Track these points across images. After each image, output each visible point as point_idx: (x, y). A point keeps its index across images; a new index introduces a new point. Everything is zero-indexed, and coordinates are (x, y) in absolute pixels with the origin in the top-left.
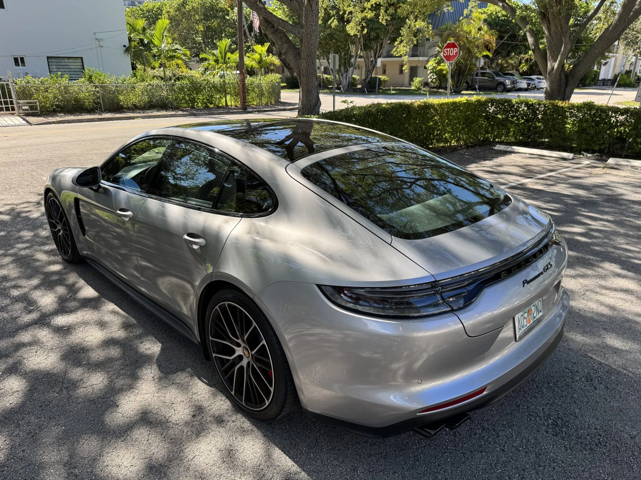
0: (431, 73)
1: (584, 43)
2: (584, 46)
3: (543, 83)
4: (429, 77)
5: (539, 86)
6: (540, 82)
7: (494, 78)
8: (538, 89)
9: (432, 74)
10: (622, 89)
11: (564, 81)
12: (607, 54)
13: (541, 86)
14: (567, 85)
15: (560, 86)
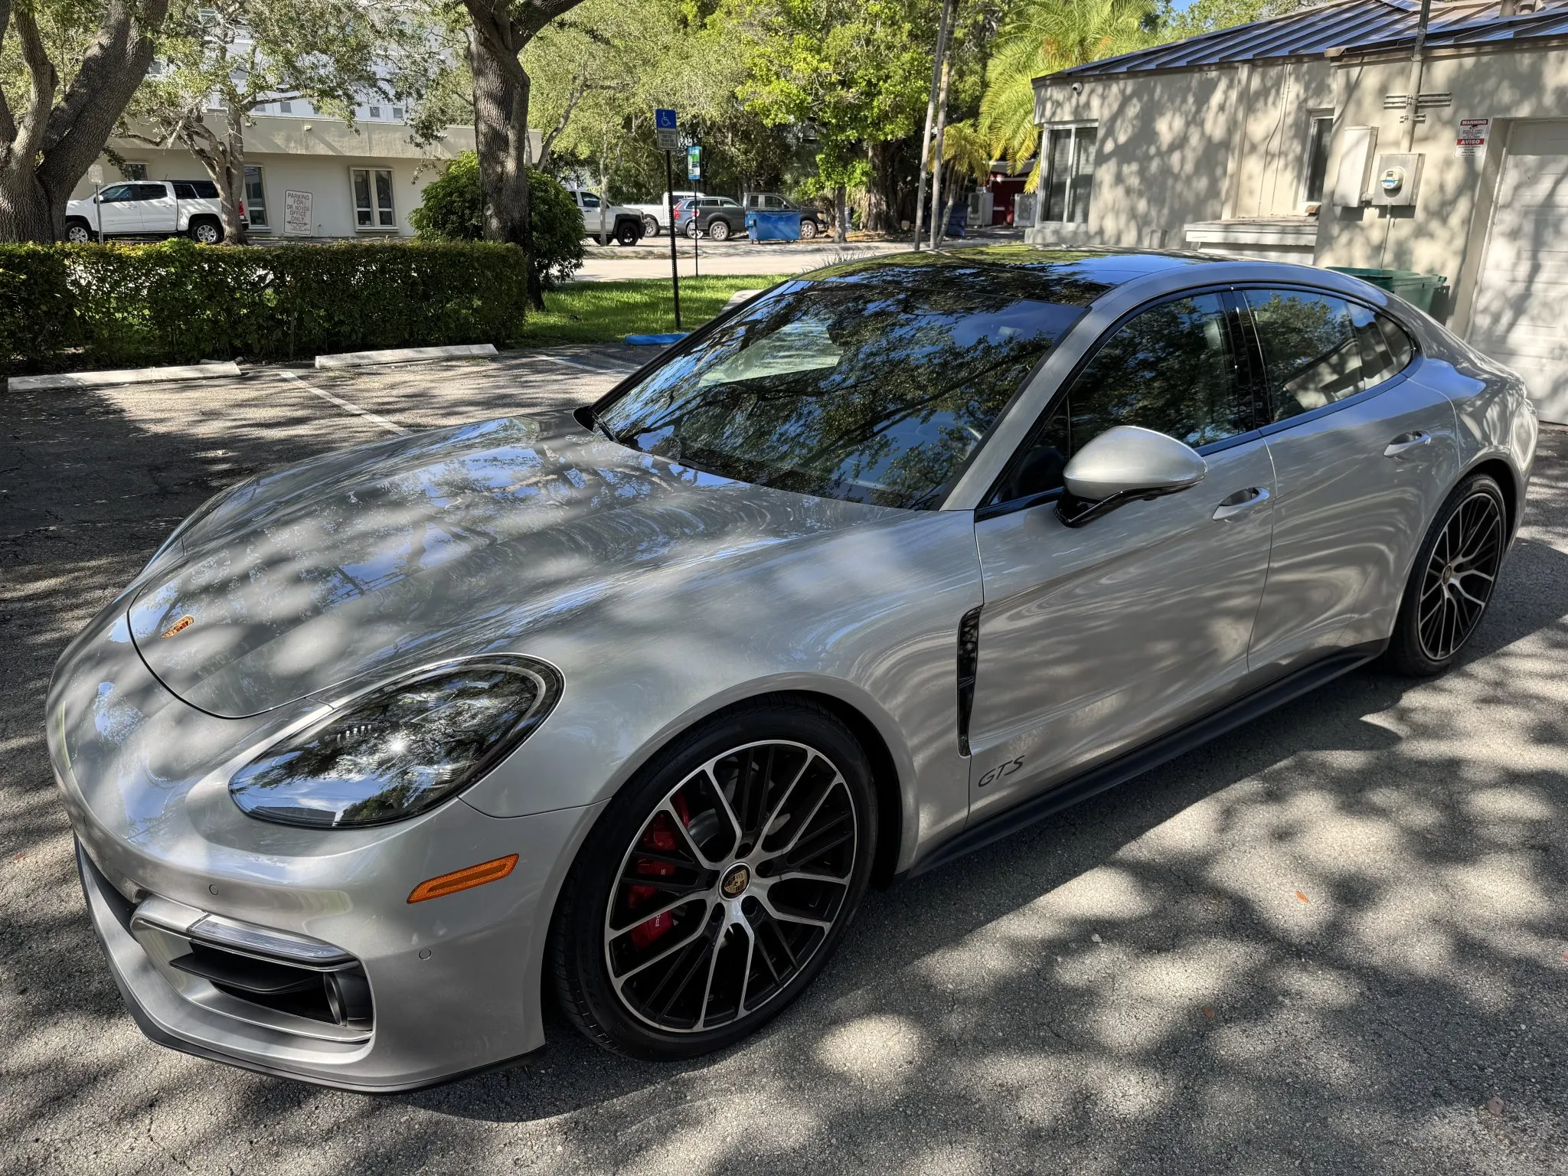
11: (41, 191)
14: (50, 202)
15: (38, 204)
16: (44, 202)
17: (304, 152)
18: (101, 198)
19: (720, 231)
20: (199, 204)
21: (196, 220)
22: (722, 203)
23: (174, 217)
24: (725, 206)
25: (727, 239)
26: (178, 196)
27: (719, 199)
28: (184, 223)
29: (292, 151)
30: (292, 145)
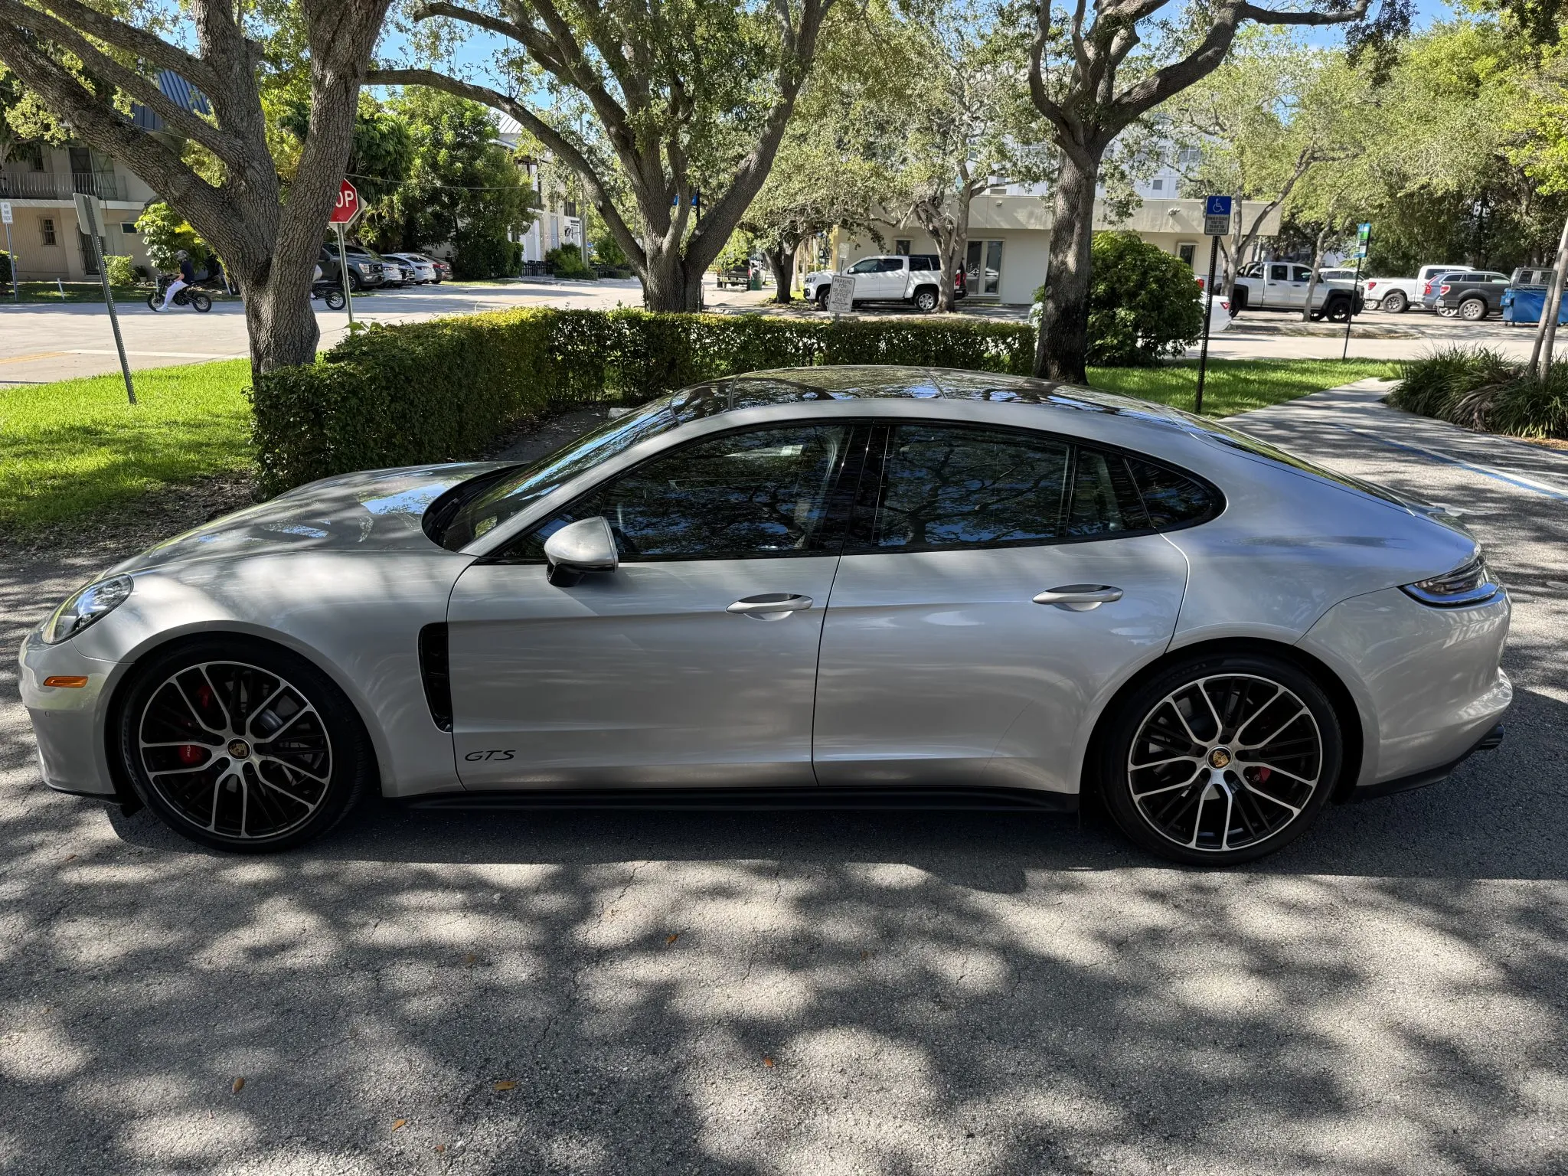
0: (152, 243)
1: (487, 187)
2: (488, 191)
3: (427, 270)
4: (149, 254)
5: (421, 276)
6: (420, 268)
7: (328, 260)
8: (419, 283)
9: (156, 247)
10: (573, 281)
11: (680, 274)
12: (530, 210)
13: (425, 277)
14: (686, 282)
15: (676, 283)
16: (681, 282)
17: (1042, 228)
18: (852, 270)
19: (1474, 309)
20: (924, 275)
21: (921, 289)
22: (1490, 279)
23: (904, 286)
24: (1495, 282)
25: (1482, 318)
26: (912, 269)
27: (1486, 273)
28: (910, 292)
29: (1031, 227)
30: (1033, 221)
